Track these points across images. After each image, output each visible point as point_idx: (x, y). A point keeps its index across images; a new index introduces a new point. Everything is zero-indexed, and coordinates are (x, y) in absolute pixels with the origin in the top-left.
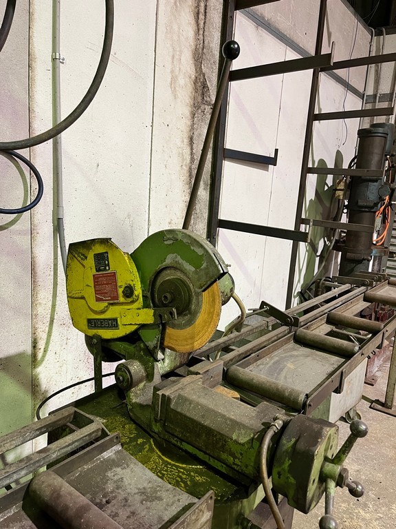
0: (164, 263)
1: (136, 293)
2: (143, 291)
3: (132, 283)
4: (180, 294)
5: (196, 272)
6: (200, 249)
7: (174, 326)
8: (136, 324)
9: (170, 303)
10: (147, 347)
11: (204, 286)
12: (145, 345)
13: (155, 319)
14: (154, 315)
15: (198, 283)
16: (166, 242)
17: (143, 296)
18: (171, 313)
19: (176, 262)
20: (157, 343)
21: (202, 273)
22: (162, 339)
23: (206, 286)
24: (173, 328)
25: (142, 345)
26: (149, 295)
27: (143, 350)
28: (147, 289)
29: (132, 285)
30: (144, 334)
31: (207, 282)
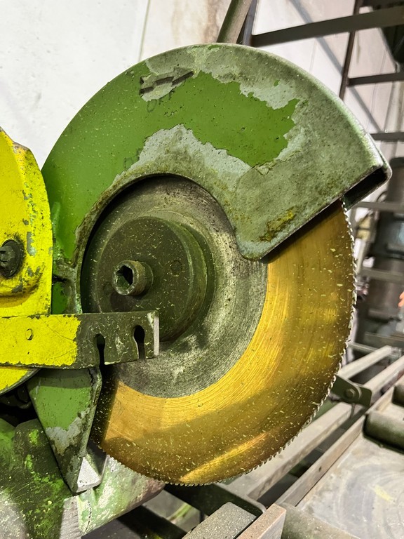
0: (134, 167)
1: (31, 262)
2: (57, 263)
3: (22, 231)
4: (180, 265)
5: (253, 180)
6: (283, 85)
7: (143, 384)
8: (21, 366)
9: (138, 295)
10: (48, 443)
11: (283, 227)
12: (44, 436)
13: (80, 350)
14: (79, 338)
15: (259, 221)
16: (147, 97)
17: (55, 279)
18: (140, 333)
19: (177, 153)
20: (80, 436)
21: (281, 177)
22: (100, 421)
23: (292, 228)
24: (139, 389)
25: (33, 436)
26: (74, 274)
27: (35, 452)
28: (71, 257)
29: (24, 238)
30: (46, 399)
31: (300, 209)
